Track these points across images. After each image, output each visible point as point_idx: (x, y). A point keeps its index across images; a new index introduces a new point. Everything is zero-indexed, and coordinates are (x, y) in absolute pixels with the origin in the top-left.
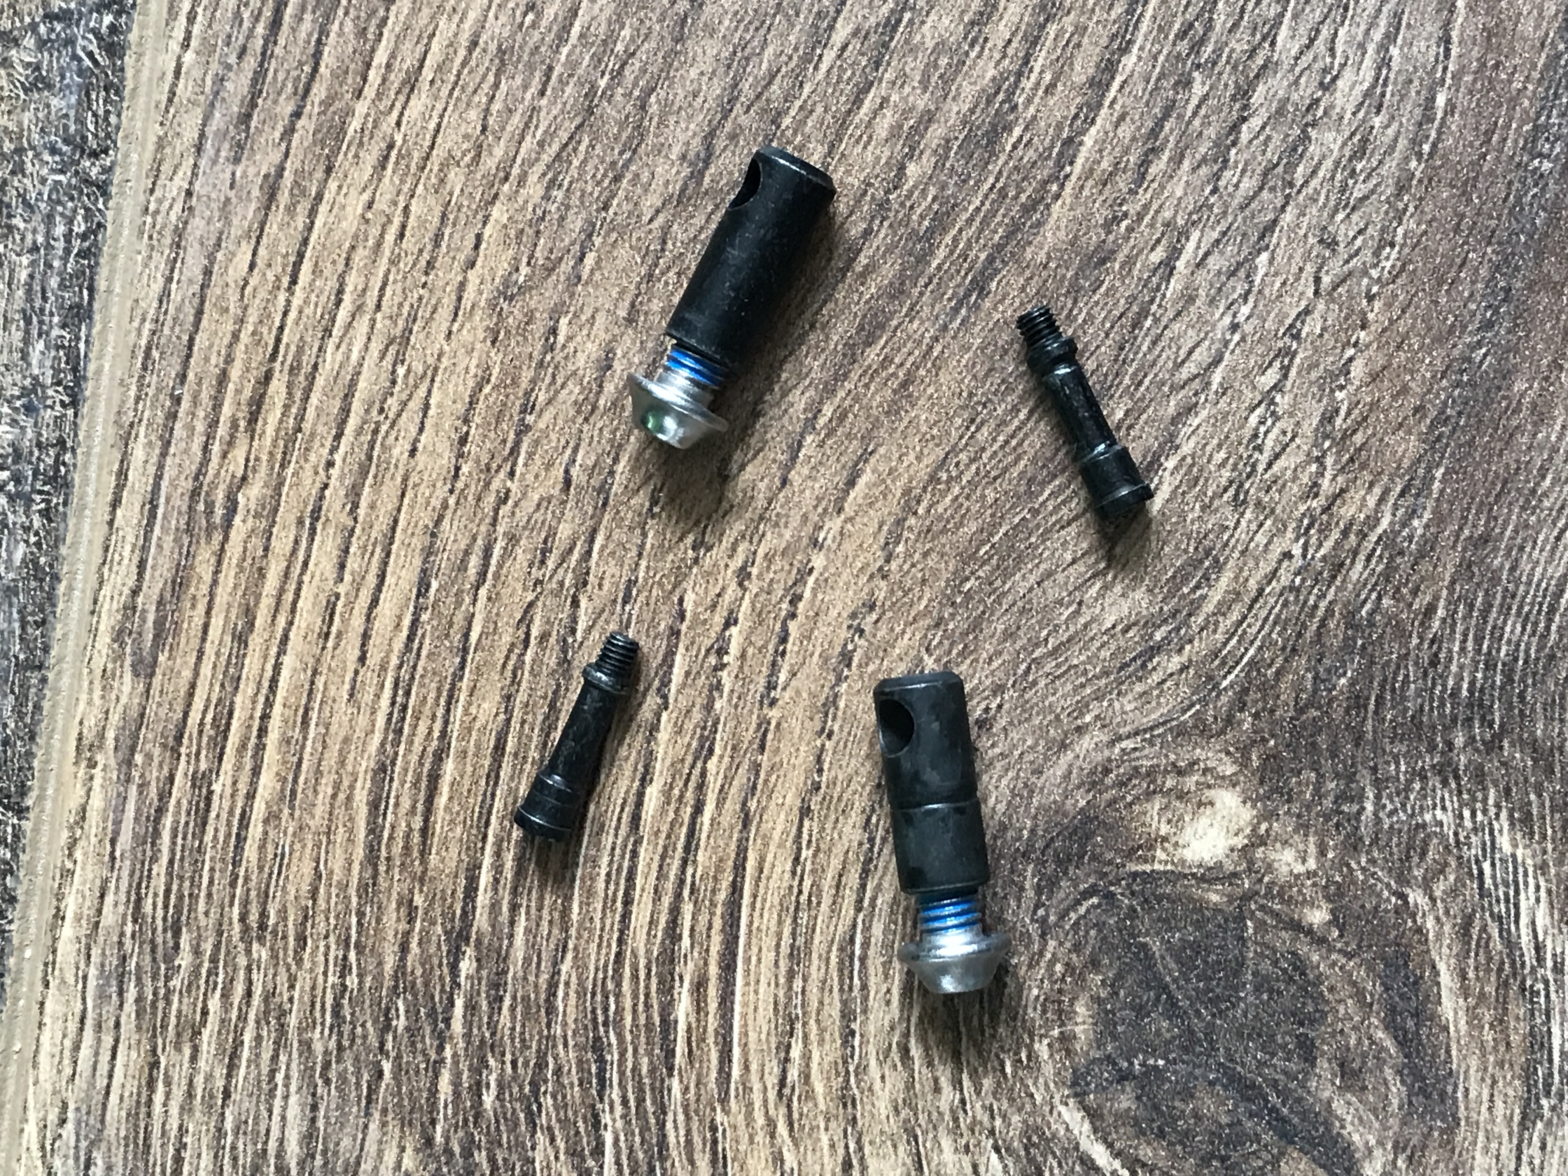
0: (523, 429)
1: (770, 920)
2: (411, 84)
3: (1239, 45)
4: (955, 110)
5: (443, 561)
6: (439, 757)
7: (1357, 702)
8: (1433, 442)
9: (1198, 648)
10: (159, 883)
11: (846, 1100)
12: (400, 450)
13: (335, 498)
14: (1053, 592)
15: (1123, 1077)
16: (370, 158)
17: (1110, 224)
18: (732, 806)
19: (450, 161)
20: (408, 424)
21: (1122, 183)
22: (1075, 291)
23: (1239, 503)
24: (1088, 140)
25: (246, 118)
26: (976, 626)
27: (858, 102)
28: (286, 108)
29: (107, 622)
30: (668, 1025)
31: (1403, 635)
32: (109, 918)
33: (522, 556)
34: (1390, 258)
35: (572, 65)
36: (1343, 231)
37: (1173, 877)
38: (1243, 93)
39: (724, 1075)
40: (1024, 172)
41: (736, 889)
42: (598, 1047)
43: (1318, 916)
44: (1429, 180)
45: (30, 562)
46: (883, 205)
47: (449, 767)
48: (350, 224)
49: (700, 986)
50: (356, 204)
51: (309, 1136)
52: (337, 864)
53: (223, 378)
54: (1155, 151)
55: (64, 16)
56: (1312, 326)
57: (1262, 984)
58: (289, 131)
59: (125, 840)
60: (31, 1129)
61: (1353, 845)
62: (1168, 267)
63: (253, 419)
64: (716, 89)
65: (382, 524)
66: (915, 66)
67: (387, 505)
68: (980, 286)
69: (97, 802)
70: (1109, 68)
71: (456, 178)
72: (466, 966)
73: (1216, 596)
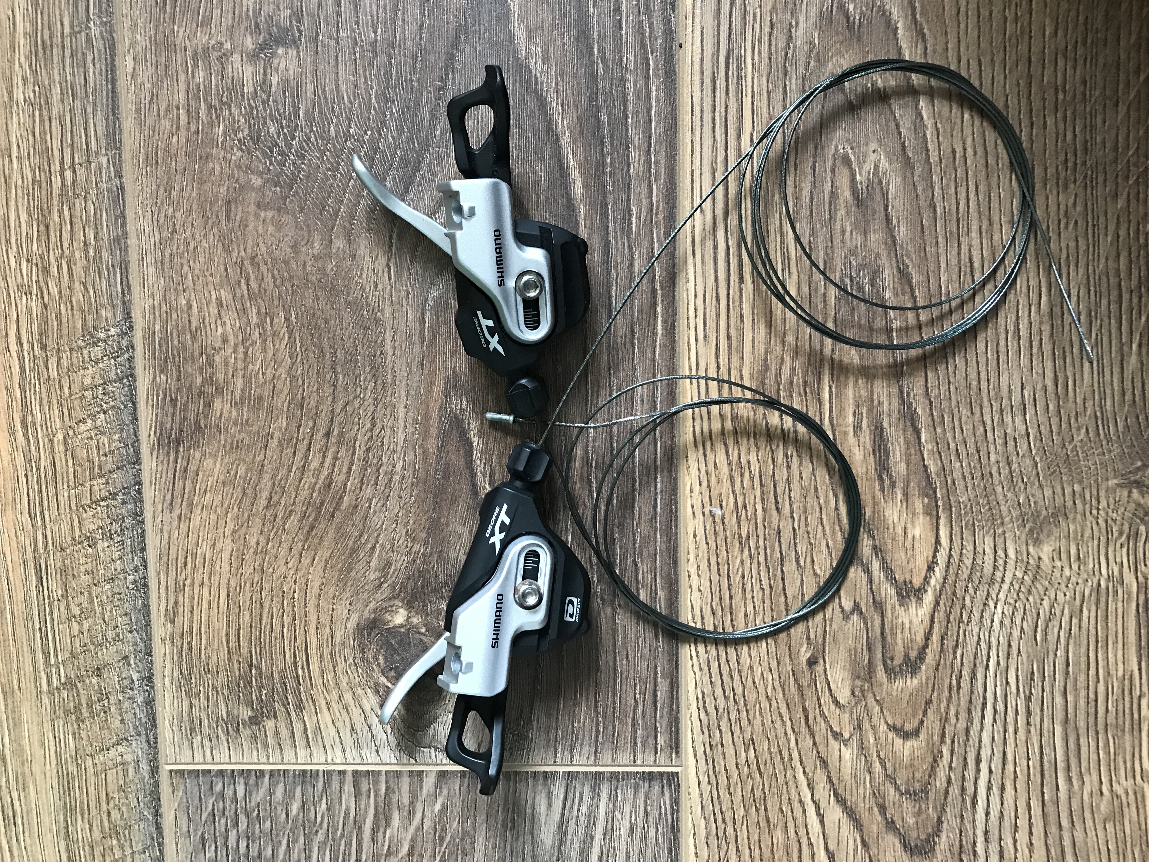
0: (243, 560)
1: (314, 651)
2: (205, 491)
3: (375, 461)
4: (320, 482)
5: (231, 589)
6: (239, 630)
7: (423, 587)
8: (428, 534)
9: (390, 581)
10: (185, 666)
11: (337, 684)
12: (218, 568)
13: (206, 580)
14: (359, 575)
15: (391, 669)
16: (200, 508)
17: (357, 499)
18: (302, 629)
19: (217, 506)
20: (219, 562)
21: (357, 491)
22: (352, 514)
23: (393, 552)
24: (349, 484)
25: (171, 504)
26: (345, 585)
27: (300, 482)
28: (180, 500)
29: (162, 613)
30: (298, 676)
31: (429, 572)
32: (175, 675)
33: (248, 585)
34: (413, 499)
35: (239, 483)
36: (403, 495)
37: (394, 628)
38: (378, 470)
39: (311, 684)
40: (337, 492)
41: (306, 646)
42: (284, 683)
43: (423, 630)
44: (418, 483)
45: (143, 603)
46: (309, 503)
47: (241, 631)
48: (198, 523)
49: (303, 667)
50: (199, 518)
51: (227, 712)
52: (222, 654)
53: (177, 559)
54: (362, 484)
55: (127, 487)
56: (400, 514)
57: (415, 645)
58: (181, 505)
59: (175, 658)
60: (167, 722)
61: (427, 615)
62: (370, 507)
63: (185, 566)
64: (270, 484)
65: (217, 584)
66: (311, 474)
67: (217, 579)
68: (333, 516)
69: (168, 651)
70: (350, 469)
71: (219, 510)
72: (253, 671)
73: (392, 571)
